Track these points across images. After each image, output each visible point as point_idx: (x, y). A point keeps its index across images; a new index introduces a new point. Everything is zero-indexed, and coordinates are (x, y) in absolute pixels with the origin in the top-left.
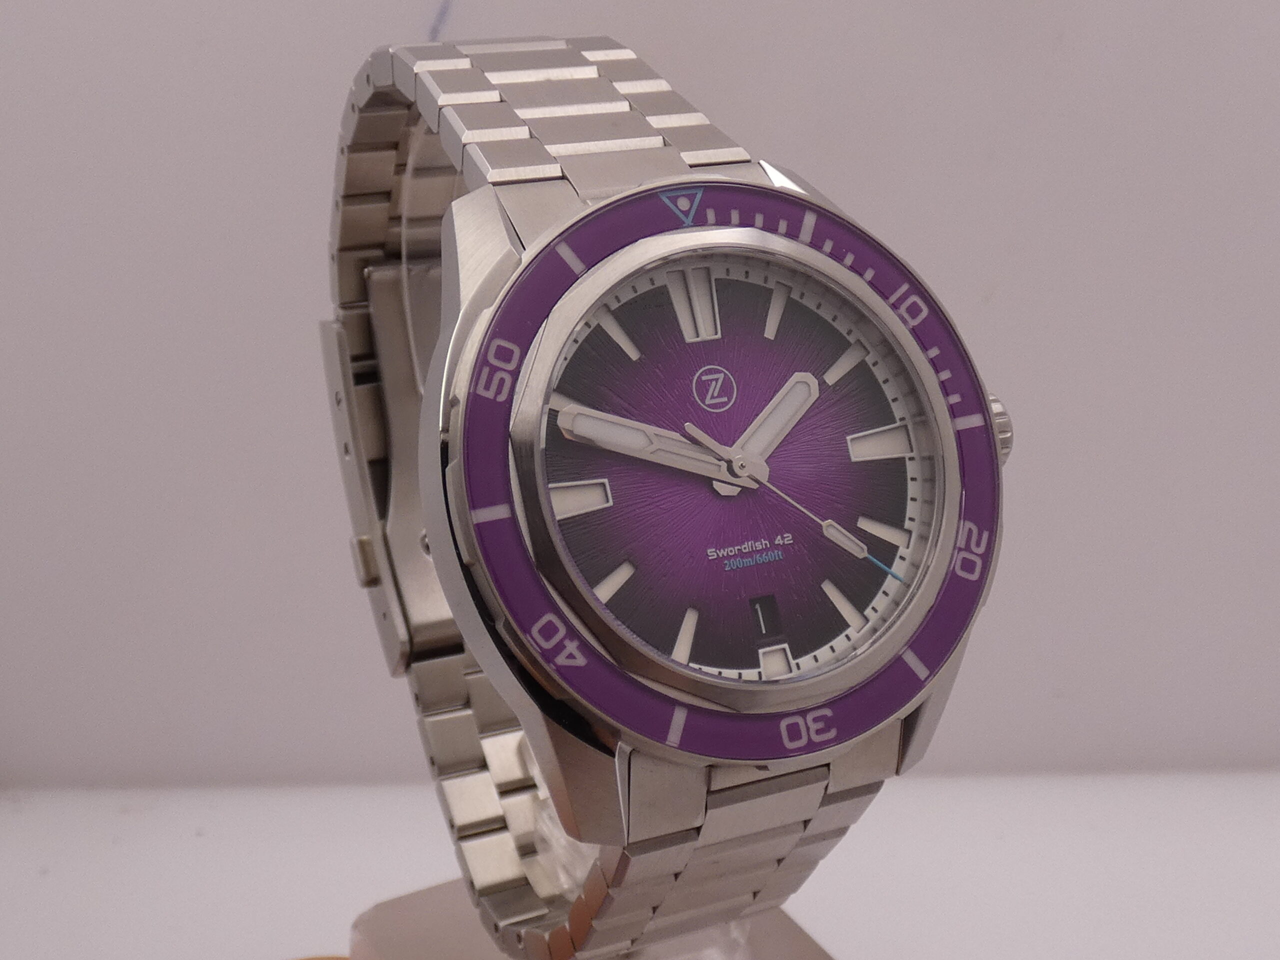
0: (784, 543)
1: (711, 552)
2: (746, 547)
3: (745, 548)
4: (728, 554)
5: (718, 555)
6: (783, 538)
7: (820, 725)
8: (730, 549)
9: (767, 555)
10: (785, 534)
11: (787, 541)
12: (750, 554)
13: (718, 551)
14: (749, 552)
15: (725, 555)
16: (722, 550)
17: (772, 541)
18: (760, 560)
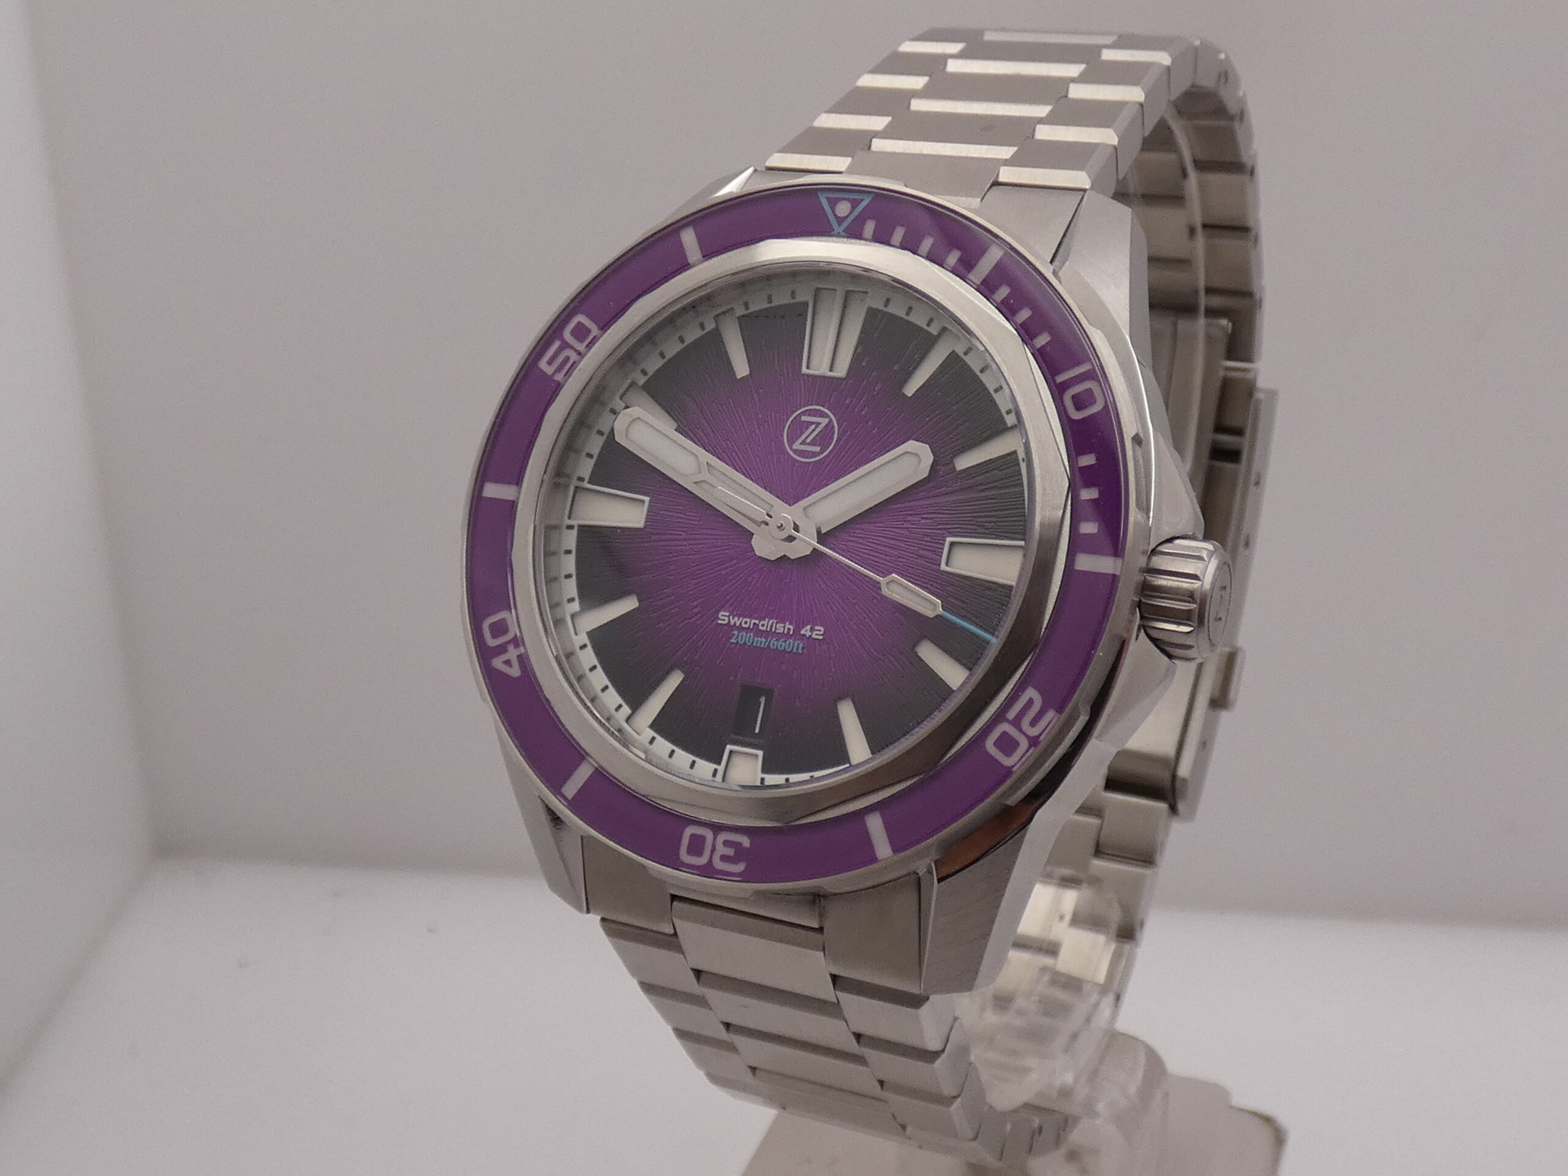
0: (810, 636)
1: (723, 615)
2: (765, 624)
3: (763, 625)
4: (741, 624)
5: (729, 622)
6: (812, 630)
7: (730, 852)
8: (745, 620)
9: (785, 641)
10: (817, 625)
11: (817, 635)
12: (766, 634)
13: (731, 617)
14: (766, 631)
15: (738, 624)
16: (736, 618)
17: (798, 629)
18: (774, 644)
